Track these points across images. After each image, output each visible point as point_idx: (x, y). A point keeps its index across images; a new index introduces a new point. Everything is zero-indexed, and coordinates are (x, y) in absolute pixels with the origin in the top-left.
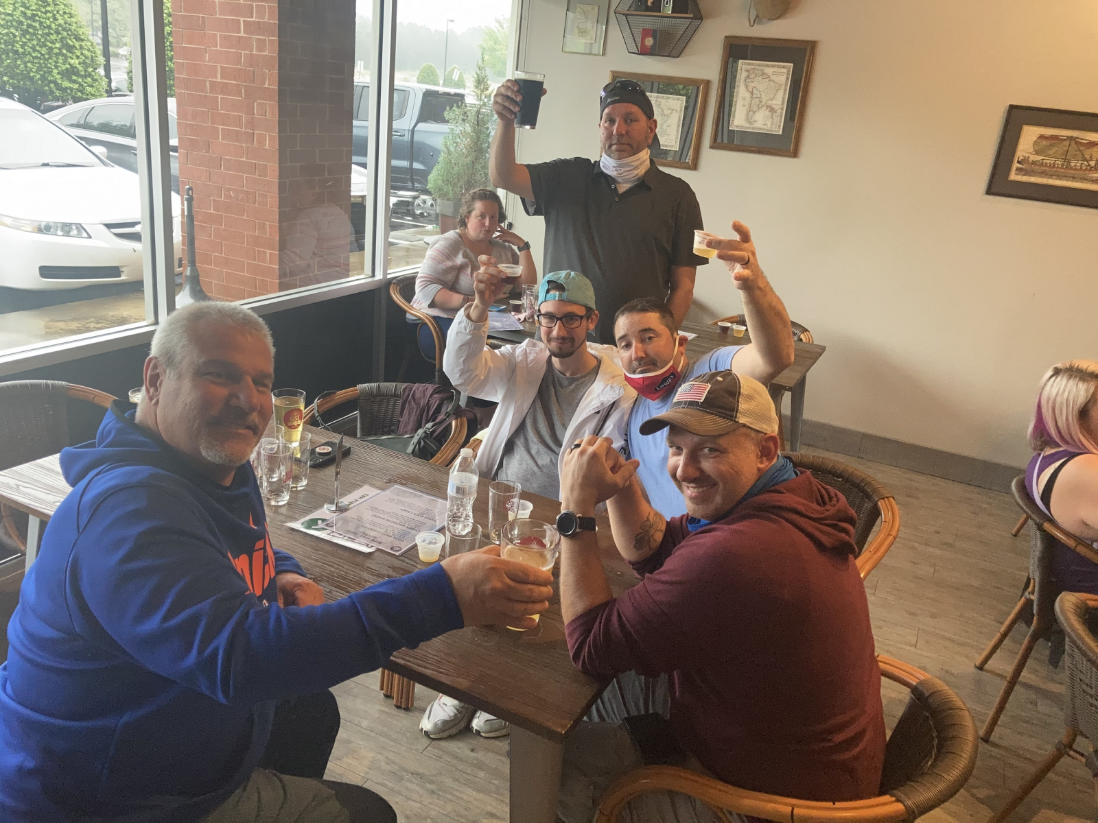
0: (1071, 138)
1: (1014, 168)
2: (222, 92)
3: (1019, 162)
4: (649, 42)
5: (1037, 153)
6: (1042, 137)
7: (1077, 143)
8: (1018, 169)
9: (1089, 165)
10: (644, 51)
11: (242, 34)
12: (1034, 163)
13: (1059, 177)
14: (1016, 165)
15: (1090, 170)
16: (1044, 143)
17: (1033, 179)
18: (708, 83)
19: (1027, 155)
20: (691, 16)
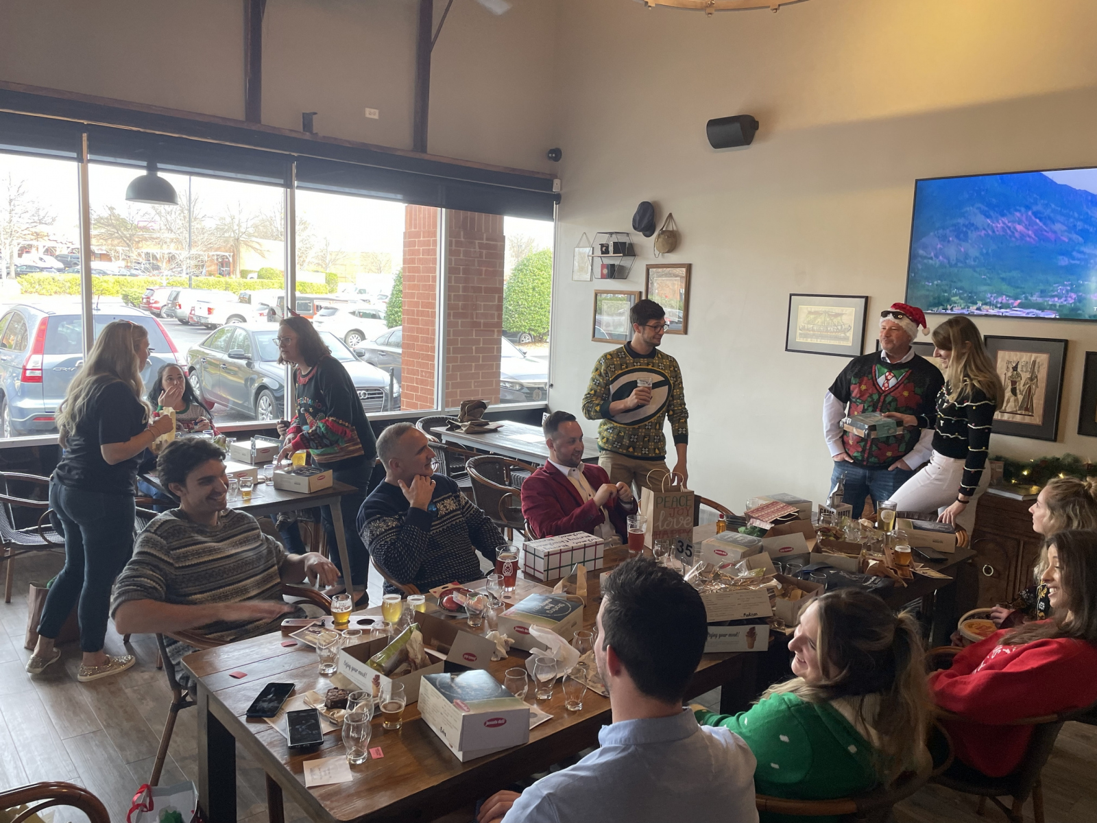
0: (825, 312)
1: (798, 334)
2: (421, 316)
3: (800, 330)
4: (605, 271)
5: (809, 323)
6: (810, 313)
7: (829, 315)
8: (800, 334)
9: (838, 329)
10: (603, 277)
11: (431, 283)
12: (808, 330)
13: (822, 337)
14: (799, 332)
15: (839, 332)
16: (812, 316)
17: (809, 341)
18: (641, 293)
19: (803, 324)
20: (622, 255)
